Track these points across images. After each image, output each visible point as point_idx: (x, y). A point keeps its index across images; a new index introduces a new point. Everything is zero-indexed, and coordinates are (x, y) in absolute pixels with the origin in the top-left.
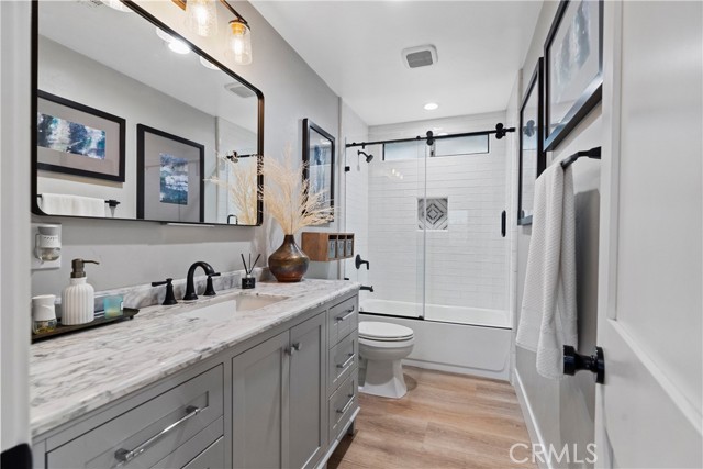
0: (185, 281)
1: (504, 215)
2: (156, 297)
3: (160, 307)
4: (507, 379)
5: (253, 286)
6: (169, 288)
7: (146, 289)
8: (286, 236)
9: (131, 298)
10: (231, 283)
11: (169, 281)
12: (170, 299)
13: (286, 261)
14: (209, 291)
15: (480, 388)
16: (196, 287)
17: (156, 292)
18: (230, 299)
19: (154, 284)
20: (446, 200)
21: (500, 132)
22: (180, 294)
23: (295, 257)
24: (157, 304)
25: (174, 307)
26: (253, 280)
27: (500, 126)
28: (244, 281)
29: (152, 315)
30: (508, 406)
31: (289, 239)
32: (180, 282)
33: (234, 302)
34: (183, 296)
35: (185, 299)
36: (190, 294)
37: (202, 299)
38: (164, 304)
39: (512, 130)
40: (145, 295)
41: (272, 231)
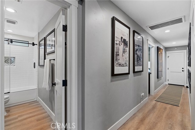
1: (35, 63)
4: (36, 100)
15: (29, 104)
20: (14, 58)
21: (33, 44)
27: (33, 43)
30: (37, 105)
39: (36, 45)
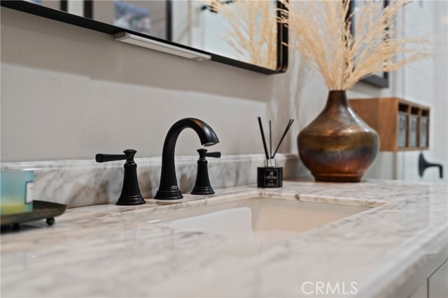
0: (158, 161)
2: (104, 187)
3: (113, 208)
5: (277, 184)
6: (130, 170)
7: (85, 170)
8: (332, 93)
9: (56, 184)
10: (236, 175)
11: (129, 155)
12: (130, 194)
13: (337, 139)
14: (202, 185)
16: (178, 175)
17: (104, 177)
18: (241, 203)
19: (101, 158)
22: (149, 188)
23: (350, 131)
24: (106, 203)
25: (138, 210)
26: (278, 171)
28: (263, 172)
29: (96, 221)
31: (337, 98)
32: (149, 163)
33: (247, 210)
34: (155, 191)
35: (158, 197)
36: (167, 189)
37: (188, 199)
38: (120, 202)
40: (83, 181)
41: (299, 89)
